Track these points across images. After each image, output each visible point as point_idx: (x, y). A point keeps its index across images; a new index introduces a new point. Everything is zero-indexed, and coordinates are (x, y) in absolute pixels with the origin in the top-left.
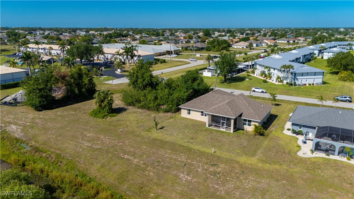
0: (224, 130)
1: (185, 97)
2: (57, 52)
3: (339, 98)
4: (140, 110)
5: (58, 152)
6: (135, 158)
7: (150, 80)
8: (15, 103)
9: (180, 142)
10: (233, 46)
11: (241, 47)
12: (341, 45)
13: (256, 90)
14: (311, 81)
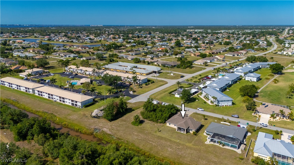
0: (183, 133)
1: (168, 116)
3: (233, 116)
4: (149, 121)
6: (153, 143)
7: (154, 108)
9: (167, 138)
10: (194, 63)
11: (200, 64)
12: (263, 65)
13: (199, 109)
14: (226, 104)
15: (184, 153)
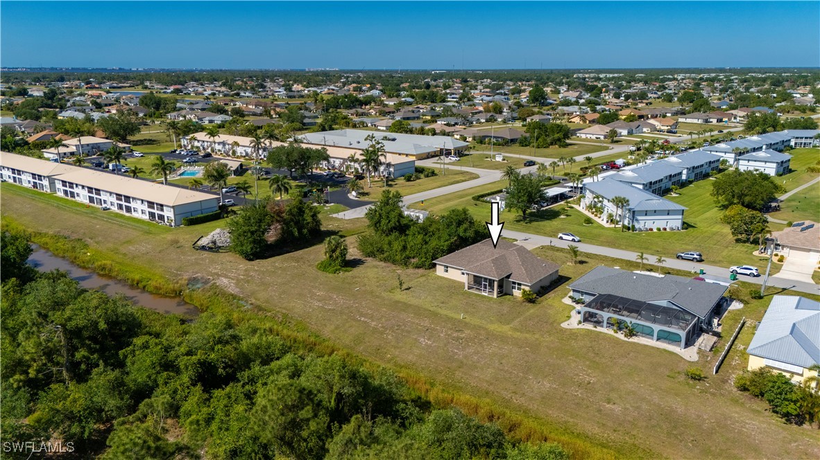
0: (486, 294)
1: (445, 248)
2: (245, 151)
3: (683, 255)
4: (382, 264)
5: (284, 311)
6: (373, 321)
7: (399, 221)
8: (214, 248)
9: (428, 306)
10: (578, 135)
11: (594, 137)
12: (802, 138)
13: (565, 237)
14: (662, 224)
15: (477, 353)
